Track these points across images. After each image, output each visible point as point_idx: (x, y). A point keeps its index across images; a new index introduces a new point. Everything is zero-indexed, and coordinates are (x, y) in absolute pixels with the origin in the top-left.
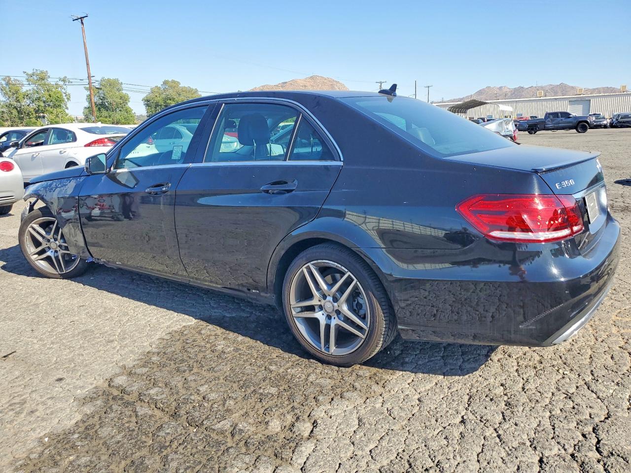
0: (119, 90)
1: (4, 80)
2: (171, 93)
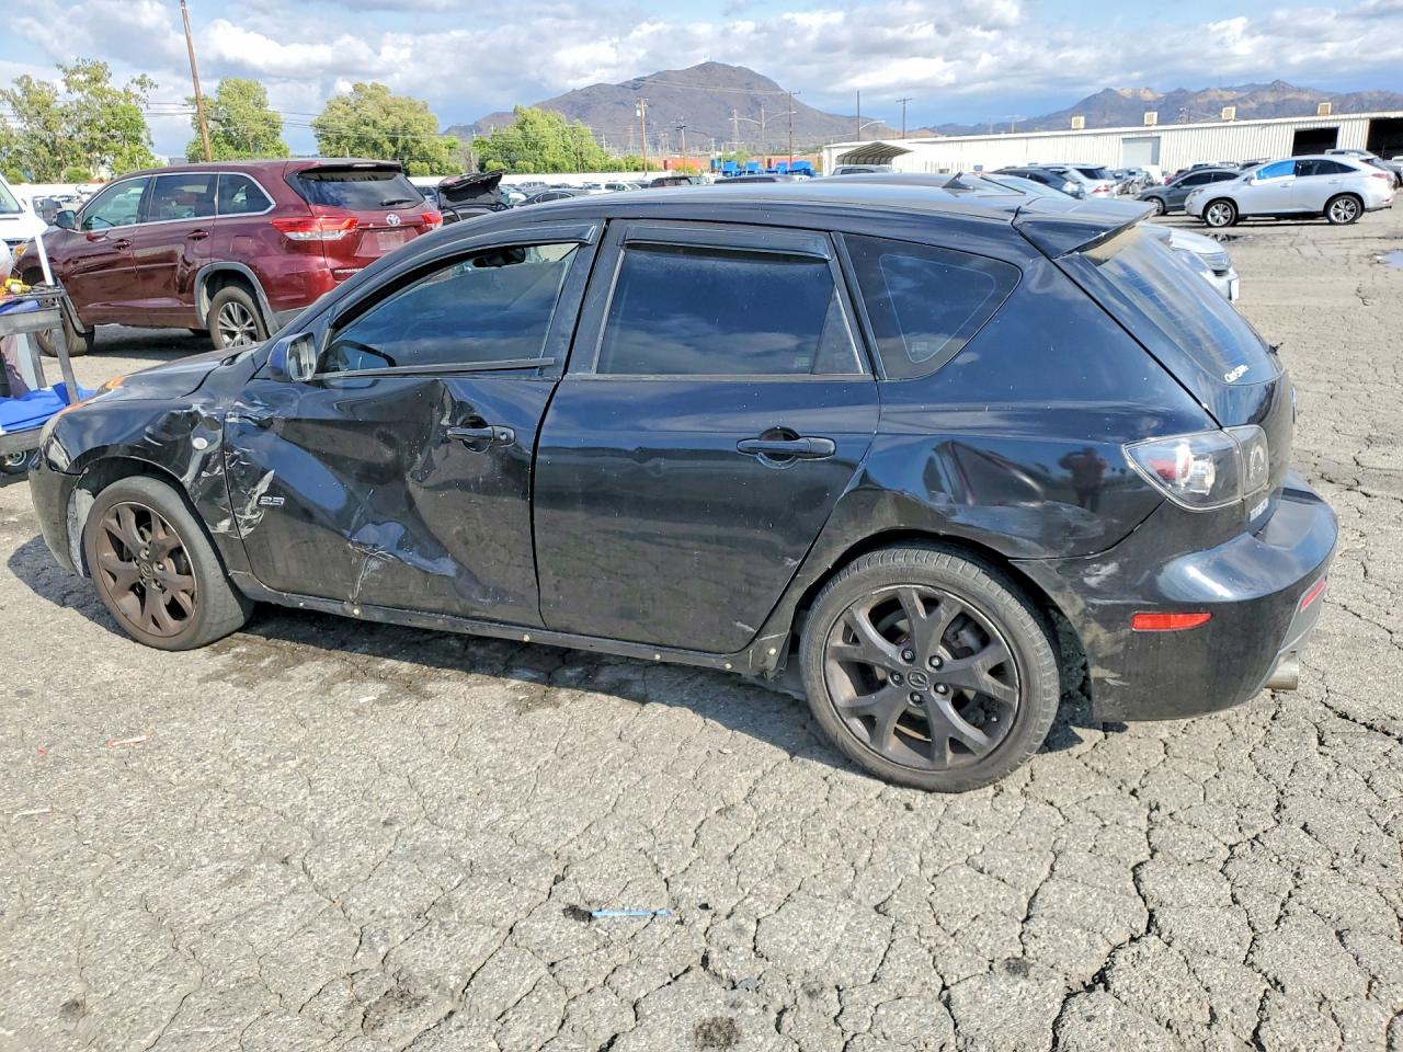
0: (260, 105)
1: (19, 82)
2: (371, 111)
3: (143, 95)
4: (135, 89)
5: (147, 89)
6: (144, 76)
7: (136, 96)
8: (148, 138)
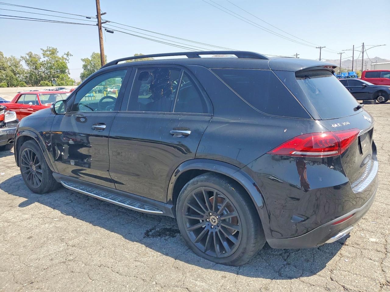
1: (28, 54)
3: (68, 58)
4: (65, 56)
5: (69, 56)
6: (68, 52)
7: (66, 59)
8: (68, 72)
